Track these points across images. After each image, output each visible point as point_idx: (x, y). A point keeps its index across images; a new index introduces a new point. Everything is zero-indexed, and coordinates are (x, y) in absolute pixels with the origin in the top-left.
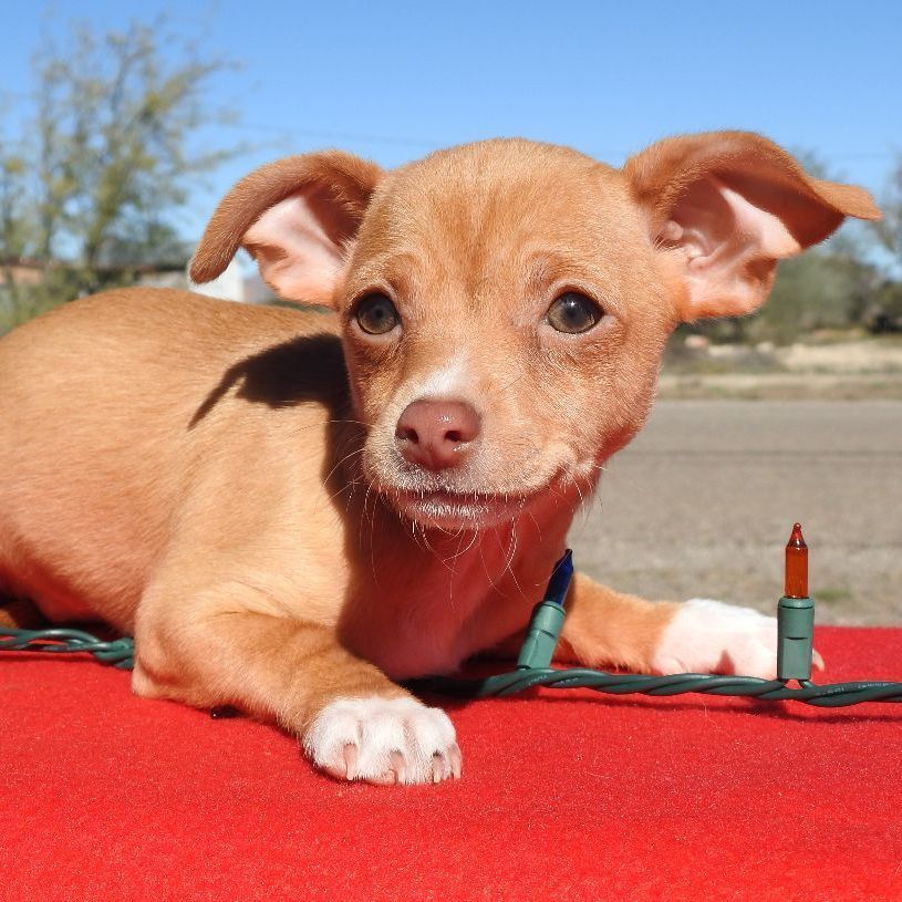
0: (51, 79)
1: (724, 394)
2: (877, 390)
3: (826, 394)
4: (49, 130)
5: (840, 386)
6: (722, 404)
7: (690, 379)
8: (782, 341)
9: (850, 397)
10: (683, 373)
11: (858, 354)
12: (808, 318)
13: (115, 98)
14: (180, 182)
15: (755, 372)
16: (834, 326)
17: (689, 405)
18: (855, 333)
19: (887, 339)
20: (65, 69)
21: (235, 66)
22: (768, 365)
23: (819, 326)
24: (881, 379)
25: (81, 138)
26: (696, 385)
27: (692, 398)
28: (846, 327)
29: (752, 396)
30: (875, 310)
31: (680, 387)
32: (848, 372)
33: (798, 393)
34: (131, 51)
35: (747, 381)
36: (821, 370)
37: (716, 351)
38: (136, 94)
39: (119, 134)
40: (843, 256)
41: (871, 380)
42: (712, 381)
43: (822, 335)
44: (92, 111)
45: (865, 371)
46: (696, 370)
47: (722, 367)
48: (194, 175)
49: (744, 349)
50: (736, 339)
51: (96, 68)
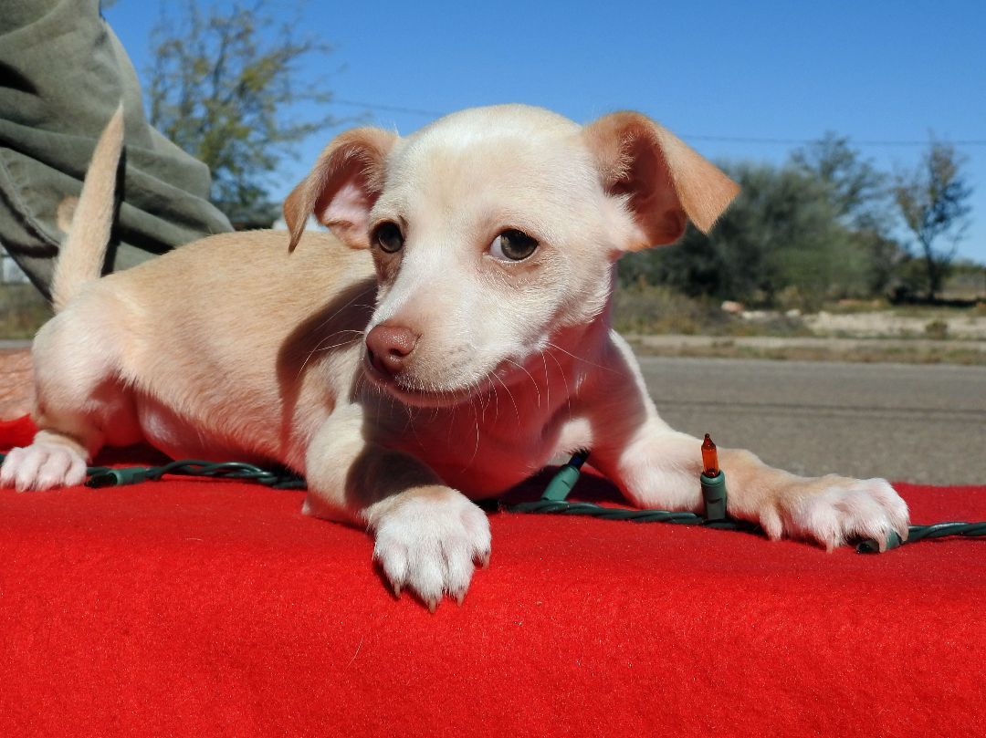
0: (163, 54)
1: (755, 354)
2: (891, 354)
3: (845, 356)
4: (159, 98)
5: (858, 350)
6: (753, 363)
7: (721, 340)
8: (809, 308)
9: (867, 360)
10: (718, 334)
11: (878, 322)
12: (834, 288)
13: (217, 72)
14: (271, 150)
15: (784, 335)
16: (858, 297)
17: (721, 362)
18: (876, 303)
19: (901, 310)
20: (178, 45)
21: (324, 48)
22: (796, 329)
23: (844, 296)
24: (897, 344)
25: (186, 108)
26: (729, 345)
27: (725, 356)
28: (869, 298)
29: (780, 356)
30: (895, 283)
31: (715, 345)
32: (867, 338)
33: (821, 354)
34: (232, 33)
35: (776, 343)
36: (842, 334)
37: (748, 315)
38: (235, 70)
39: (215, 107)
40: (868, 232)
41: (886, 344)
42: (742, 342)
43: (845, 304)
44: (196, 85)
45: (882, 337)
46: (729, 332)
47: (753, 329)
48: (283, 144)
49: (775, 315)
50: (767, 305)
51: (202, 48)
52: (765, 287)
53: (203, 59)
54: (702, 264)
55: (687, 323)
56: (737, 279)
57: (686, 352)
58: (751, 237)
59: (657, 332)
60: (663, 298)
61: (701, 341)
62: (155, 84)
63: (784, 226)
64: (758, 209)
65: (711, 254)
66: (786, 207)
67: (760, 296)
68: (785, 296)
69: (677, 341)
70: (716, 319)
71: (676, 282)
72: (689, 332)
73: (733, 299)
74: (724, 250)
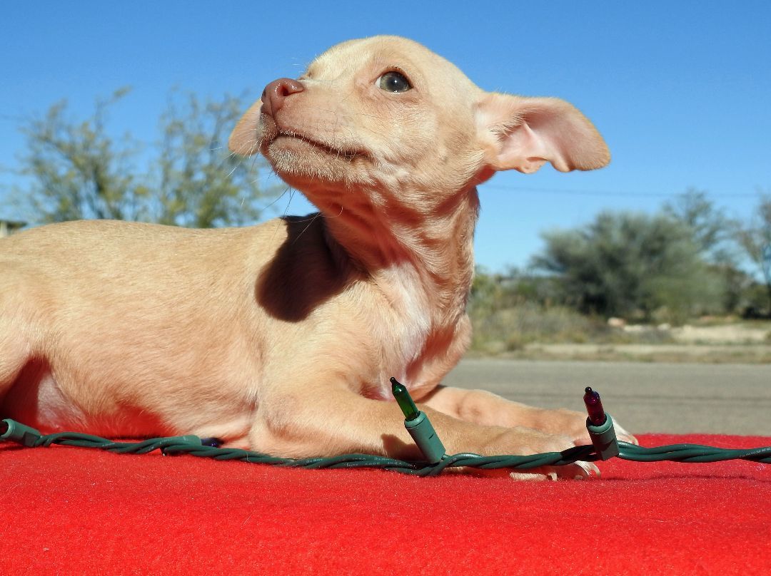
0: (170, 133)
1: (629, 358)
2: (737, 357)
3: (700, 359)
4: (167, 167)
5: (710, 354)
6: (627, 365)
7: (606, 347)
8: (677, 323)
9: (717, 362)
10: (601, 343)
11: (731, 332)
12: (697, 307)
13: (214, 144)
15: (652, 342)
16: (715, 314)
17: (603, 364)
18: (730, 319)
19: (752, 323)
20: (181, 125)
22: (663, 338)
23: (705, 313)
24: (740, 349)
25: (189, 173)
26: (610, 351)
28: (724, 315)
29: (649, 359)
30: (744, 304)
31: (599, 352)
32: (718, 344)
33: (681, 358)
34: (224, 115)
35: (647, 349)
36: (699, 343)
37: (628, 329)
39: (213, 171)
40: (723, 265)
41: (732, 350)
43: (706, 319)
44: (197, 155)
45: (729, 344)
46: (610, 341)
47: (630, 340)
48: (265, 200)
49: (649, 328)
50: (644, 321)
51: (200, 126)
52: (643, 307)
53: (201, 135)
54: (592, 289)
55: (578, 335)
56: (621, 301)
57: (578, 357)
58: (631, 268)
59: (555, 342)
60: (561, 316)
61: (589, 349)
62: (164, 155)
63: (656, 259)
64: (635, 247)
65: (599, 282)
66: (657, 245)
67: (639, 314)
68: (658, 314)
69: (570, 349)
70: (602, 332)
71: (573, 304)
72: (579, 342)
73: (617, 316)
74: (610, 279)
